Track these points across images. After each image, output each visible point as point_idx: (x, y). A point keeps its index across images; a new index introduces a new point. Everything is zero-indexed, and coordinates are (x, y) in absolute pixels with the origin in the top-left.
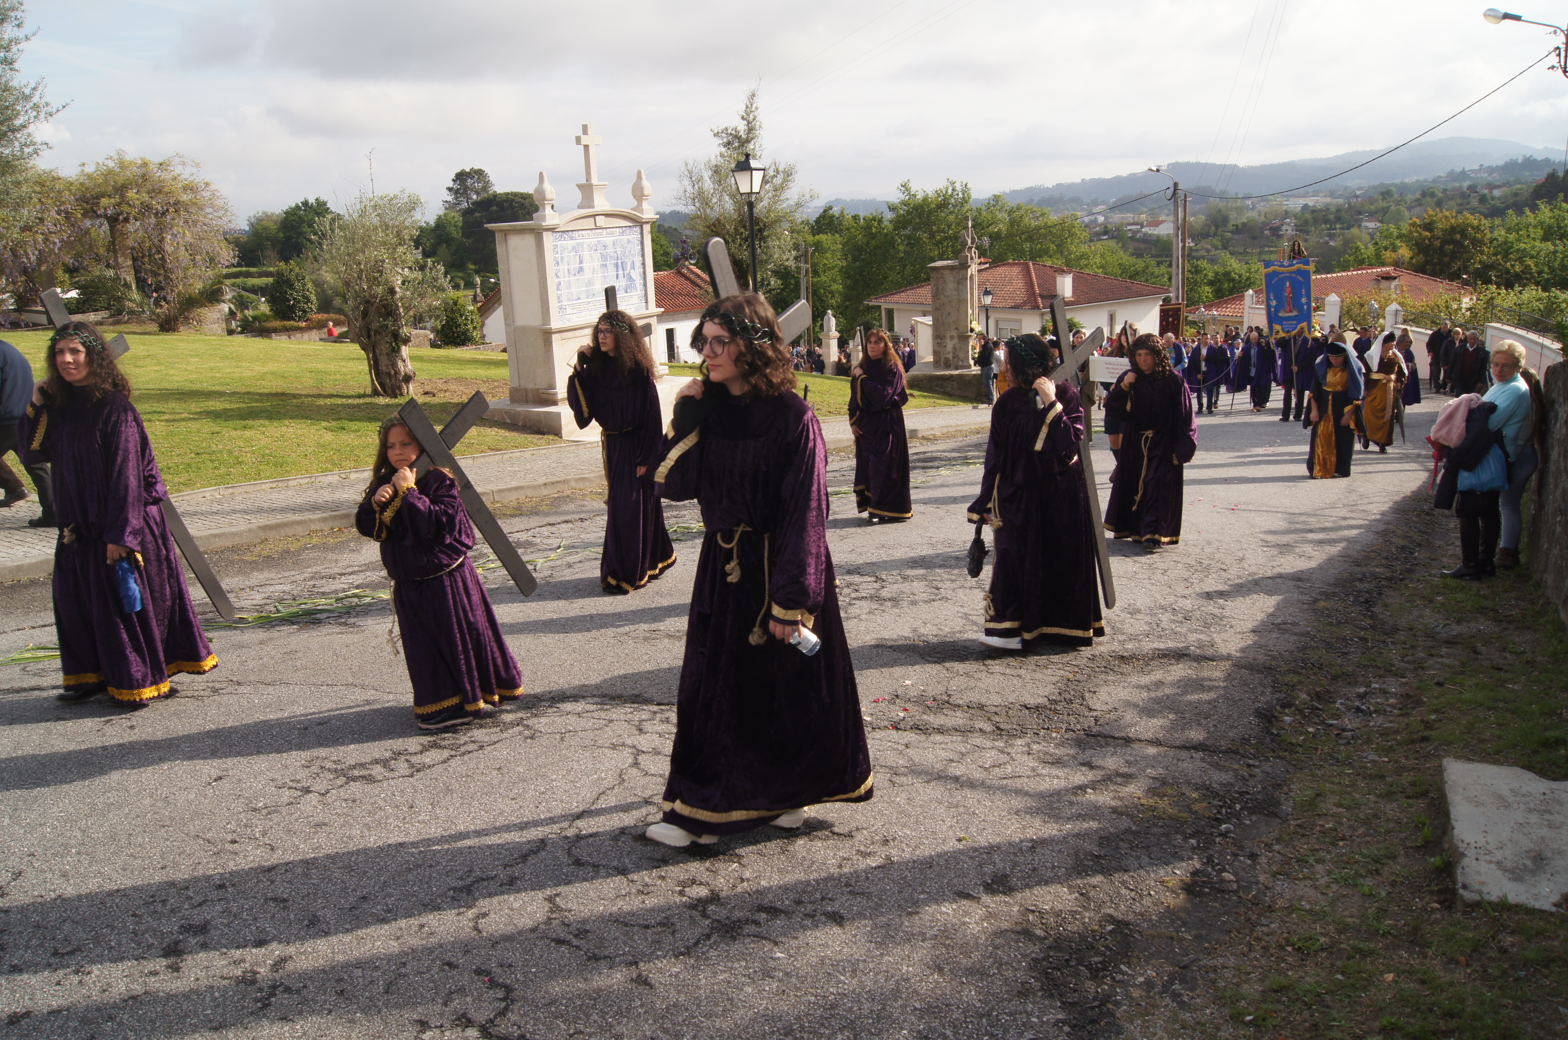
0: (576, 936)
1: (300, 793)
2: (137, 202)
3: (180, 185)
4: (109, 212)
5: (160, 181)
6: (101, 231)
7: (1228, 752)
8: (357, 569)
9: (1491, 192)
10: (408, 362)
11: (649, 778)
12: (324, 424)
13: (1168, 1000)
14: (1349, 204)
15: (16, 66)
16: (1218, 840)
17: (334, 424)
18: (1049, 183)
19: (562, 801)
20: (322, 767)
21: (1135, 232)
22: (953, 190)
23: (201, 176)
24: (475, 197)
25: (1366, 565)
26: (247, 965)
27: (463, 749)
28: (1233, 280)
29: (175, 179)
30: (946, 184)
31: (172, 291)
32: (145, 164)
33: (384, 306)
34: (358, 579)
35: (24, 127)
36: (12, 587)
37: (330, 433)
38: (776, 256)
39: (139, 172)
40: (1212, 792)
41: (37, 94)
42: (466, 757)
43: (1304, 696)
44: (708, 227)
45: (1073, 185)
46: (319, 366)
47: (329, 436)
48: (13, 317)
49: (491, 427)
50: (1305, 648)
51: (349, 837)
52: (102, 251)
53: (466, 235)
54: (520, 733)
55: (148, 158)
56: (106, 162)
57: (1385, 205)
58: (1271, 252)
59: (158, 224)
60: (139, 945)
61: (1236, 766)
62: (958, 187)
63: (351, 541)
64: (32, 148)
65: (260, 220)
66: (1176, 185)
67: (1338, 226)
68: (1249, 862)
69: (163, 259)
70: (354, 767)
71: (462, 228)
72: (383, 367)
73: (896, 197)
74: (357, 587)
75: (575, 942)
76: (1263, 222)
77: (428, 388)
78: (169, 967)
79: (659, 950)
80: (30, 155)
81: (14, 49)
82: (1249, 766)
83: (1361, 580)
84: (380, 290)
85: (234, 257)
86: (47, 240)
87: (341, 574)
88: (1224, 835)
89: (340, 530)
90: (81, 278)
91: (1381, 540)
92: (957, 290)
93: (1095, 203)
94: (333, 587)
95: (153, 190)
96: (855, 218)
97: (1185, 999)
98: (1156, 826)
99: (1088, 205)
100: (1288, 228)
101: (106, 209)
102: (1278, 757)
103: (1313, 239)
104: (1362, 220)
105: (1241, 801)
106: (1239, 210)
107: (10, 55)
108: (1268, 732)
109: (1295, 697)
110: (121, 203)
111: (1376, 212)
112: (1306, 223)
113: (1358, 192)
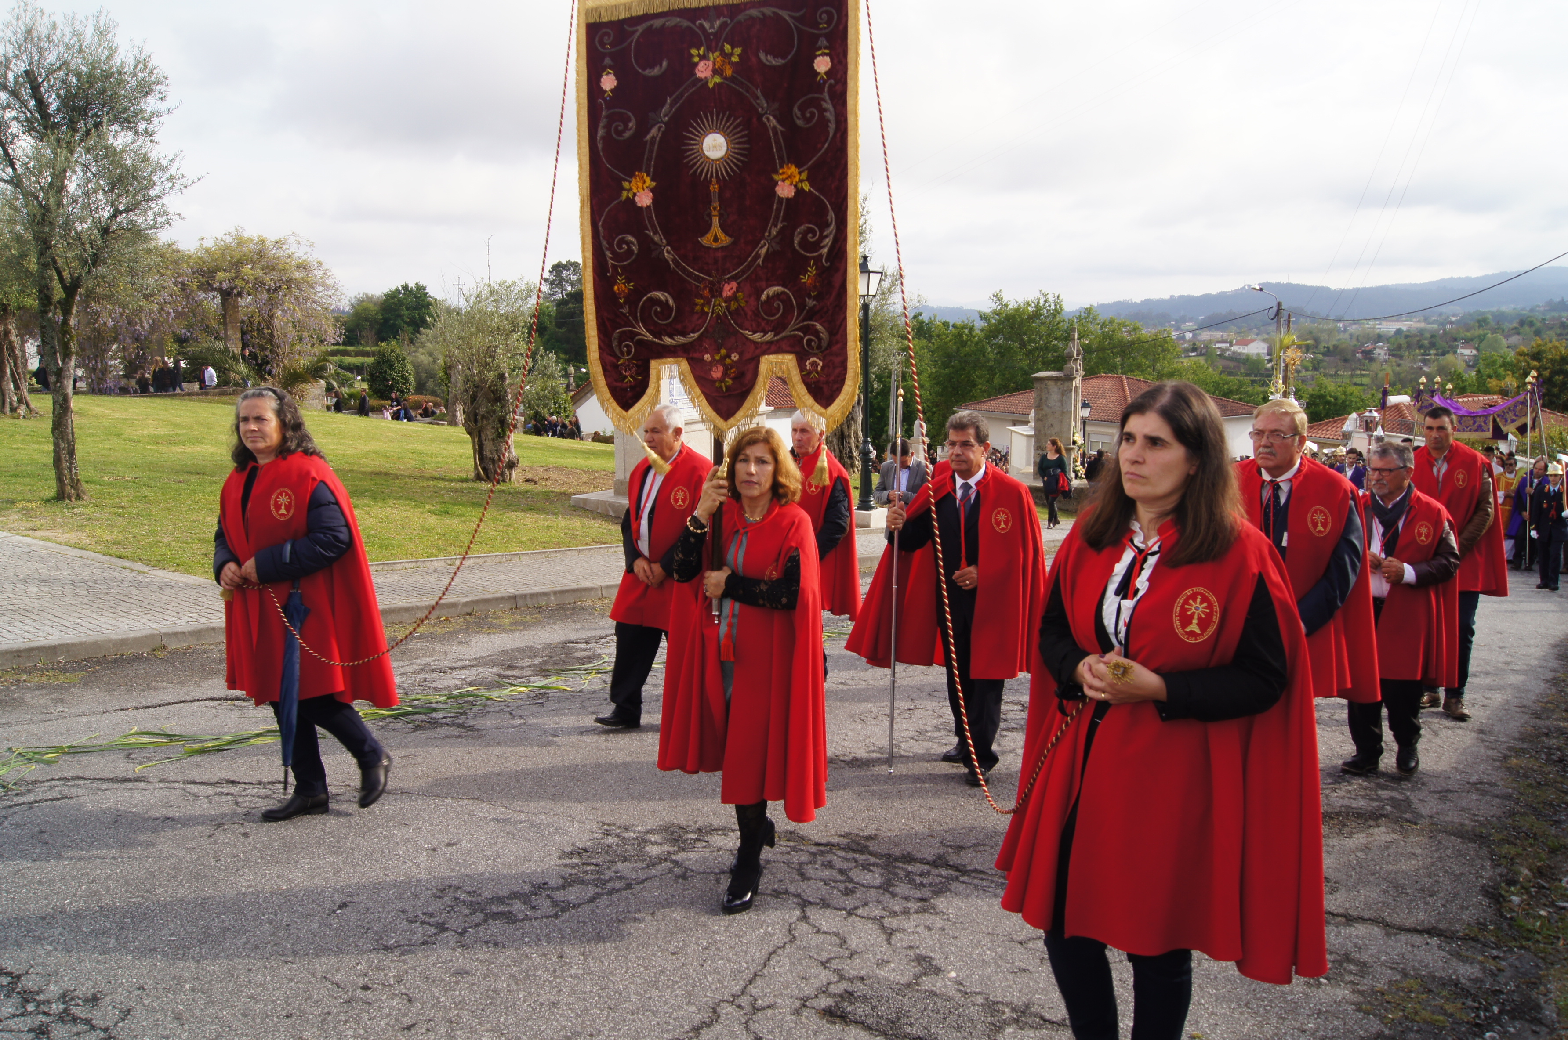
1: (434, 931)
2: (252, 278)
3: (293, 263)
4: (224, 286)
5: (274, 259)
6: (213, 302)
7: (1465, 938)
8: (467, 663)
10: (513, 449)
11: (822, 936)
12: (428, 507)
14: (1444, 330)
15: (156, 138)
17: (438, 507)
18: (1138, 298)
19: (729, 960)
20: (456, 899)
21: (1224, 350)
22: (1046, 301)
23: (313, 258)
24: (569, 288)
25: (1548, 718)
27: (609, 886)
28: (1328, 403)
29: (289, 257)
30: (1037, 294)
31: (278, 365)
32: (262, 242)
33: (492, 391)
34: (470, 674)
35: (159, 197)
36: (115, 661)
37: (434, 517)
38: (881, 359)
39: (258, 248)
40: (1462, 989)
41: (174, 166)
42: (615, 897)
43: (1526, 872)
45: (1161, 302)
46: (421, 448)
47: (433, 520)
48: (123, 382)
49: (594, 519)
50: (1512, 814)
51: (495, 991)
52: (214, 323)
53: (559, 325)
54: (670, 871)
55: (265, 235)
56: (224, 238)
57: (1481, 332)
58: (1363, 375)
59: (270, 299)
61: (1480, 958)
62: (1051, 299)
63: (459, 631)
64: (165, 218)
65: (360, 301)
66: (1279, 304)
67: (1432, 352)
69: (272, 335)
70: (491, 901)
71: (556, 318)
72: (487, 453)
73: (988, 306)
74: (471, 684)
76: (1355, 346)
77: (529, 476)
80: (162, 226)
81: (155, 121)
82: (1495, 958)
83: (1547, 735)
84: (491, 375)
85: (340, 336)
86: (162, 309)
87: (452, 668)
89: (447, 619)
90: (191, 349)
91: (1554, 690)
92: (1061, 401)
93: (1184, 320)
94: (446, 683)
95: (268, 267)
96: (946, 324)
98: (1411, 1030)
99: (1176, 321)
100: (1381, 352)
101: (221, 283)
102: (1521, 947)
103: (1406, 364)
104: (1457, 346)
105: (1497, 1002)
106: (1331, 332)
107: (151, 127)
108: (1502, 915)
109: (1518, 873)
110: (236, 277)
111: (1472, 340)
112: (1399, 347)
113: (1453, 319)
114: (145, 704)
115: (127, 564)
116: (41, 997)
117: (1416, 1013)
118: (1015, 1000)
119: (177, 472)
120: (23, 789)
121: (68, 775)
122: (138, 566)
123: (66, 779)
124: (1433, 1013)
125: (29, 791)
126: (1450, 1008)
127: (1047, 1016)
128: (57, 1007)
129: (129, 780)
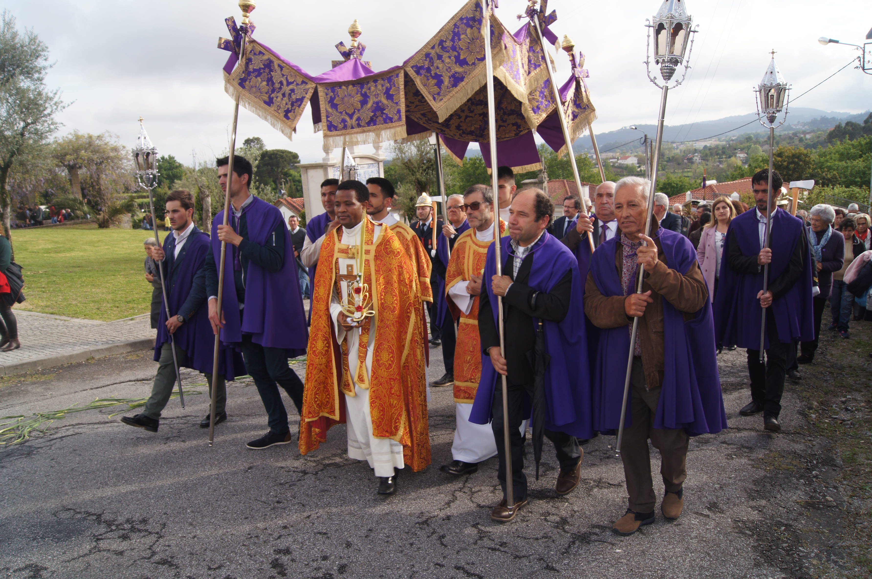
0: (501, 546)
1: (301, 474)
2: (86, 158)
3: (109, 148)
4: (70, 163)
5: (98, 146)
6: (64, 173)
7: (795, 433)
9: (805, 136)
13: (832, 565)
14: (729, 144)
16: (814, 479)
21: (614, 163)
23: (120, 144)
26: (324, 570)
28: (673, 187)
29: (106, 144)
31: (105, 206)
32: (90, 137)
35: (50, 115)
36: (69, 367)
39: (88, 141)
40: (798, 455)
41: (57, 96)
43: (816, 403)
44: (404, 164)
51: (343, 497)
52: (65, 184)
55: (91, 133)
56: (68, 136)
57: (748, 144)
58: (688, 172)
59: (97, 169)
60: (256, 561)
61: (803, 441)
64: (54, 126)
66: (646, 136)
67: (724, 156)
68: (835, 491)
70: (323, 459)
75: (502, 549)
76: (683, 156)
78: (279, 573)
79: (551, 550)
80: (54, 130)
81: (43, 72)
82: (810, 440)
88: (816, 477)
95: (94, 151)
97: (841, 563)
98: (779, 473)
99: (589, 149)
100: (697, 158)
101: (69, 161)
102: (821, 435)
103: (710, 164)
104: (737, 153)
105: (815, 459)
106: (670, 149)
107: (41, 76)
108: (809, 423)
109: (812, 404)
110: (77, 158)
111: (744, 149)
112: (706, 155)
113: (733, 138)
114: (95, 386)
115: (57, 317)
116: (116, 523)
117: (780, 466)
118: (594, 478)
119: (66, 267)
120: (53, 432)
121: (74, 423)
122: (63, 318)
123: (72, 425)
124: (787, 465)
125: (56, 432)
126: (794, 463)
127: (611, 483)
128: (127, 526)
129: (107, 423)
